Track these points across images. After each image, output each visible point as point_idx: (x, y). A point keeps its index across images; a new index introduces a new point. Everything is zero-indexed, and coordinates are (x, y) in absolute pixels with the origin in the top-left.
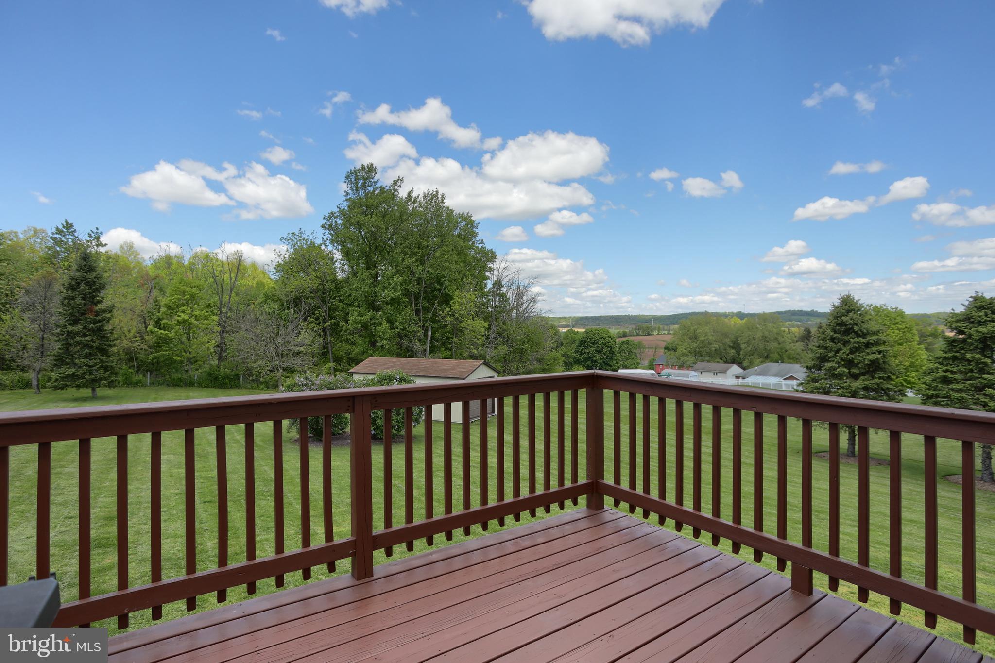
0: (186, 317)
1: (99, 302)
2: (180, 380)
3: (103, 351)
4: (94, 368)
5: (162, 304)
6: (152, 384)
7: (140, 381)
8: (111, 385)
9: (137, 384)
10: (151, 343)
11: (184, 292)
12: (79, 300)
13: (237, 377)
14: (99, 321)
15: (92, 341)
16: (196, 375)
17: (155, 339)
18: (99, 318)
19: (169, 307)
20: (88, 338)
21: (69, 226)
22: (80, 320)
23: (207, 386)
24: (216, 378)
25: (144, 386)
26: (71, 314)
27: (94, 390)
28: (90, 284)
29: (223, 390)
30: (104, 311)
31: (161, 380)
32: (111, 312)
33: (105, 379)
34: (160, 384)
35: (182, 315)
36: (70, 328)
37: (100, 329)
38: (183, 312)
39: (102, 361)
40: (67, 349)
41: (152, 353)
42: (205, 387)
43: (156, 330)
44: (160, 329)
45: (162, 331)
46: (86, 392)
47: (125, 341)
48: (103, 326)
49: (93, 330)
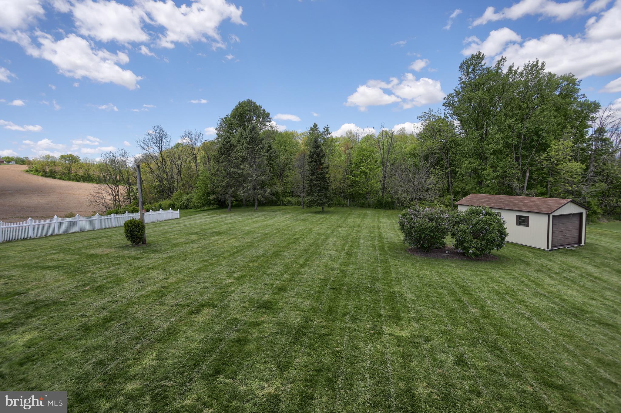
0: (364, 169)
1: (323, 163)
2: (363, 204)
3: (327, 189)
4: (322, 197)
5: (353, 162)
6: (350, 205)
7: (345, 204)
8: (330, 206)
9: (344, 205)
10: (348, 184)
11: (363, 155)
12: (314, 163)
13: (393, 203)
14: (323, 173)
15: (320, 183)
16: (372, 201)
17: (350, 182)
18: (323, 171)
19: (356, 164)
20: (318, 182)
21: (316, 126)
22: (315, 173)
23: (377, 208)
24: (381, 203)
25: (347, 206)
26: (312, 170)
27: (323, 208)
28: (318, 154)
29: (385, 210)
30: (325, 168)
31: (355, 204)
32: (328, 168)
33: (326, 203)
34: (354, 206)
35: (362, 168)
36: (311, 177)
37: (324, 177)
38: (363, 166)
39: (325, 194)
40: (311, 188)
41: (350, 189)
42: (376, 208)
43: (351, 177)
44: (353, 176)
45: (353, 177)
46: (319, 209)
47: (337, 183)
48: (324, 175)
49: (320, 178)
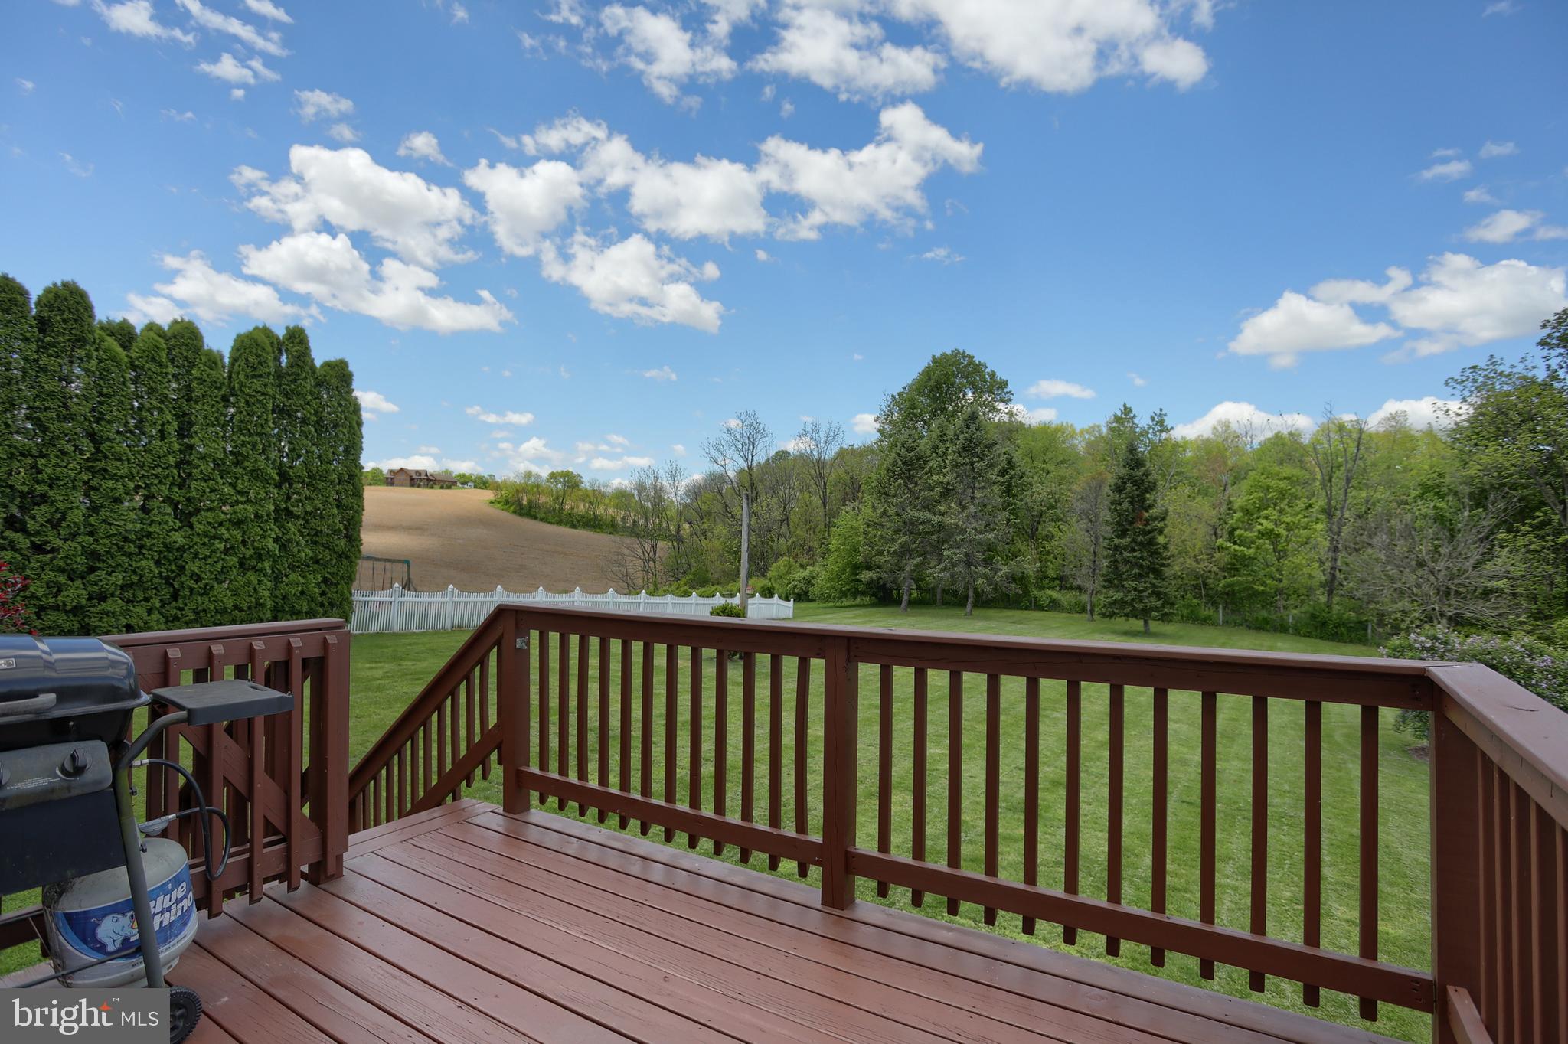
0: (1270, 525)
1: (1151, 506)
2: (1266, 621)
3: (1158, 574)
4: (1145, 594)
5: (1236, 506)
6: (1226, 622)
7: (1209, 618)
8: (1165, 618)
9: (1205, 621)
10: (1222, 564)
11: (1268, 489)
12: (1125, 505)
13: (1362, 625)
14: (1150, 532)
15: (1142, 558)
16: (1292, 615)
17: (1227, 559)
18: (1149, 527)
19: (1247, 512)
20: (1137, 554)
21: (1127, 410)
22: (1128, 530)
23: (1308, 635)
24: (1324, 624)
25: (1215, 624)
26: (1119, 524)
27: (1146, 622)
28: (1138, 483)
29: (1335, 644)
30: (1156, 519)
31: (1238, 619)
32: (1163, 519)
33: (1157, 609)
34: (1236, 624)
35: (1264, 522)
36: (1117, 541)
37: (1152, 542)
38: (1266, 518)
39: (1154, 586)
40: (1116, 568)
41: (1225, 578)
42: (1305, 636)
43: (1229, 544)
44: (1235, 543)
45: (1236, 547)
46: (1138, 624)
47: (1188, 561)
48: (1154, 538)
49: (1141, 544)
